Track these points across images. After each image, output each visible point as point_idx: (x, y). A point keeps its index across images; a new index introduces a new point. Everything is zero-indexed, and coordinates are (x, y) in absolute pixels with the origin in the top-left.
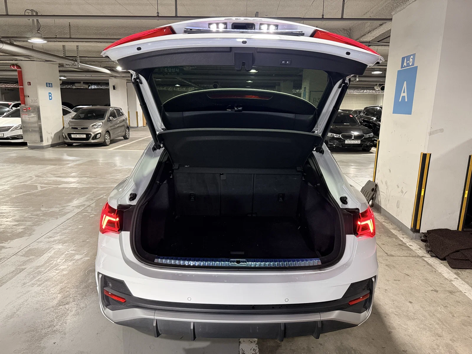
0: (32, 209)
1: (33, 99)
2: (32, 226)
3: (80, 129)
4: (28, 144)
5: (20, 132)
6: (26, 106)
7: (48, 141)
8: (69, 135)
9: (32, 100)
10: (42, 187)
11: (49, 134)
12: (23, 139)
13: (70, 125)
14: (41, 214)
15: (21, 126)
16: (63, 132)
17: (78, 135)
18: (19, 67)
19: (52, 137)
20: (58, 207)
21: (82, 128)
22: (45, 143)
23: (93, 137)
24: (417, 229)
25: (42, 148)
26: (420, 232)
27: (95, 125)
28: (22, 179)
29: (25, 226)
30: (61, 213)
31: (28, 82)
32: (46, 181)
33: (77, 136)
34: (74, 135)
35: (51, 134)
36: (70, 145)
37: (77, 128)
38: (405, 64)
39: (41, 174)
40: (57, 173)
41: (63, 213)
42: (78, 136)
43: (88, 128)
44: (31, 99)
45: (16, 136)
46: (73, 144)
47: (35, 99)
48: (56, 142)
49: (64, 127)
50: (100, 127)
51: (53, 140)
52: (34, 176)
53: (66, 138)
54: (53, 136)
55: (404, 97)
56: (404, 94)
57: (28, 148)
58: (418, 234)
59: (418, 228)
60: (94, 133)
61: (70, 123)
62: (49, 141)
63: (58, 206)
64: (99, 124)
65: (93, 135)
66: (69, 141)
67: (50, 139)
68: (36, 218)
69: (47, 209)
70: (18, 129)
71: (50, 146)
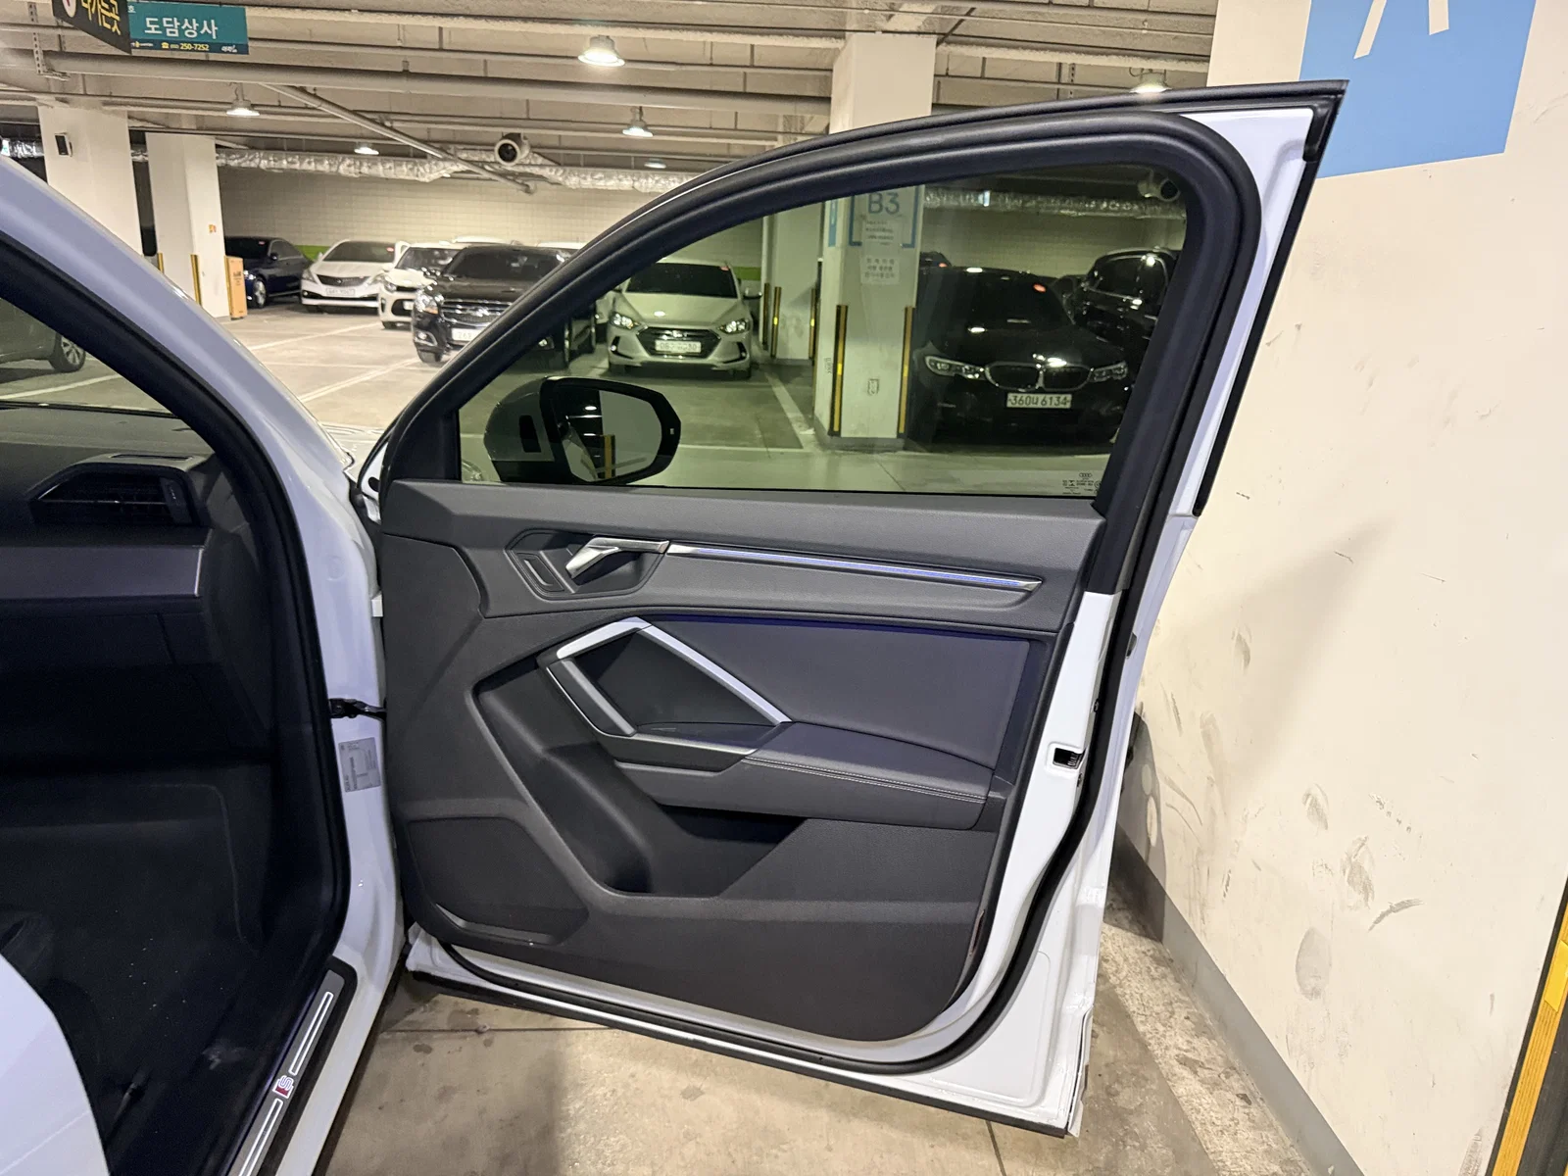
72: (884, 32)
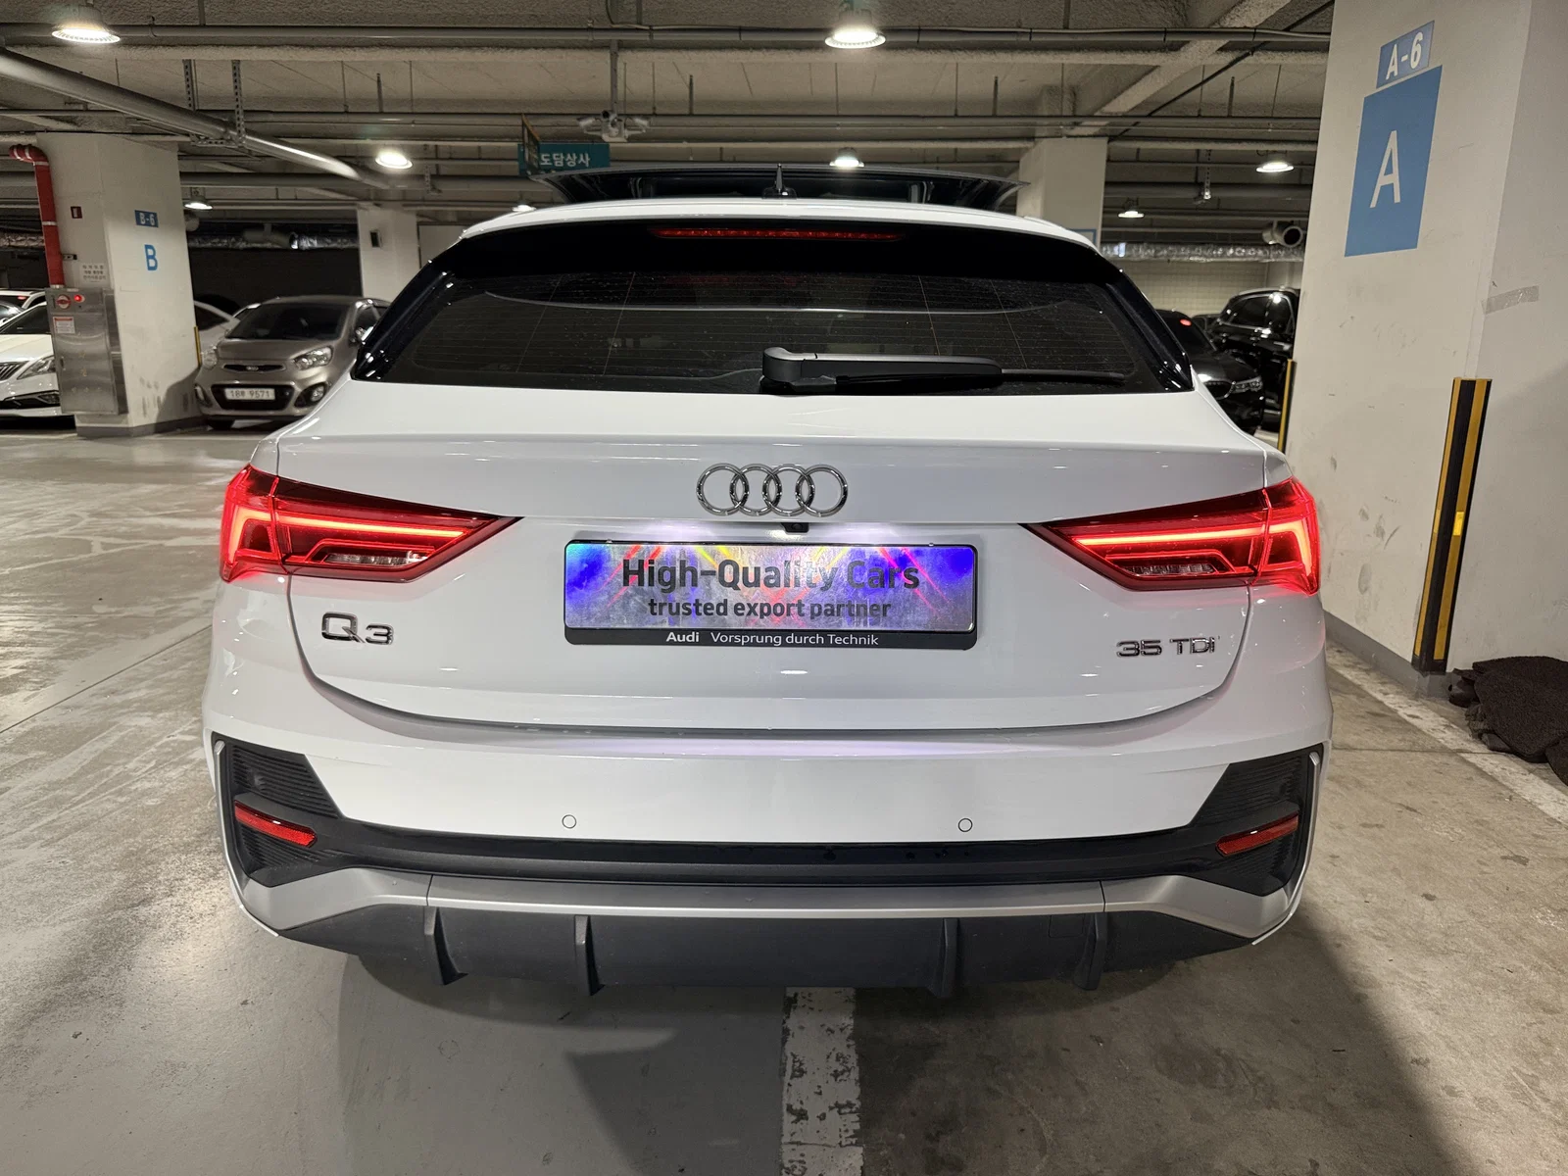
0: (62, 609)
1: (91, 267)
2: (51, 659)
3: (254, 369)
4: (78, 424)
5: (48, 383)
6: (69, 290)
7: (145, 413)
8: (218, 390)
9: (88, 269)
10: (106, 546)
11: (149, 386)
12: (58, 405)
13: (218, 358)
14: (93, 622)
15: (53, 361)
16: (197, 380)
17: (247, 391)
18: (38, 153)
19: (159, 398)
20: (154, 603)
21: (261, 368)
22: (136, 418)
23: (299, 398)
24: (1435, 658)
25: (126, 434)
26: (1447, 671)
27: (305, 356)
28: (41, 523)
29: (28, 660)
30: (161, 621)
31: (72, 208)
32: (124, 529)
33: (243, 393)
34: (235, 390)
35: (157, 387)
36: (222, 426)
37: (242, 368)
38: (1393, 68)
39: (109, 509)
40: (164, 505)
41: (167, 620)
42: (247, 395)
43: (280, 367)
44: (85, 267)
45: (35, 397)
46: (232, 422)
47: (96, 267)
48: (174, 417)
49: (200, 365)
50: (323, 362)
51: (164, 408)
52: (84, 515)
53: (207, 402)
54: (162, 394)
55: (1388, 189)
56: (1389, 179)
57: (78, 436)
58: (1439, 678)
59: (1438, 655)
60: (301, 382)
61: (219, 350)
62: (148, 411)
63: (155, 600)
64: (319, 353)
65: (298, 390)
66: (217, 411)
67: (152, 402)
68: (70, 636)
69: (113, 610)
70: (44, 372)
71: (152, 430)
72: (1069, 136)
